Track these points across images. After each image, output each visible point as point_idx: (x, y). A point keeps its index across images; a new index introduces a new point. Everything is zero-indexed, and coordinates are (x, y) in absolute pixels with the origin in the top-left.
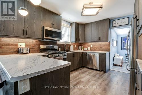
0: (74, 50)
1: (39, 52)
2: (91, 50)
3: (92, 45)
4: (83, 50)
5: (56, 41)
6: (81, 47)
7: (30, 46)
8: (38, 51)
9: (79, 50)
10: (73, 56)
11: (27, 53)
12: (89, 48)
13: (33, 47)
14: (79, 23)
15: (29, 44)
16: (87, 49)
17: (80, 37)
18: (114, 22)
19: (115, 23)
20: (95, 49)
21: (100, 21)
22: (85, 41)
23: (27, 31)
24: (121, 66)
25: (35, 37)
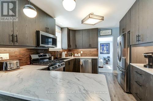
0: (66, 57)
1: (28, 64)
2: (81, 56)
3: (82, 51)
4: (73, 56)
5: (48, 48)
6: (71, 54)
7: (16, 56)
8: (26, 62)
9: (69, 56)
10: (69, 64)
11: (17, 68)
12: (79, 54)
13: (20, 59)
14: (70, 29)
15: (14, 54)
16: (77, 56)
17: (71, 44)
18: (101, 31)
19: (102, 33)
20: (85, 55)
21: (91, 29)
22: (76, 47)
23: (17, 36)
24: (103, 67)
25: (27, 45)
